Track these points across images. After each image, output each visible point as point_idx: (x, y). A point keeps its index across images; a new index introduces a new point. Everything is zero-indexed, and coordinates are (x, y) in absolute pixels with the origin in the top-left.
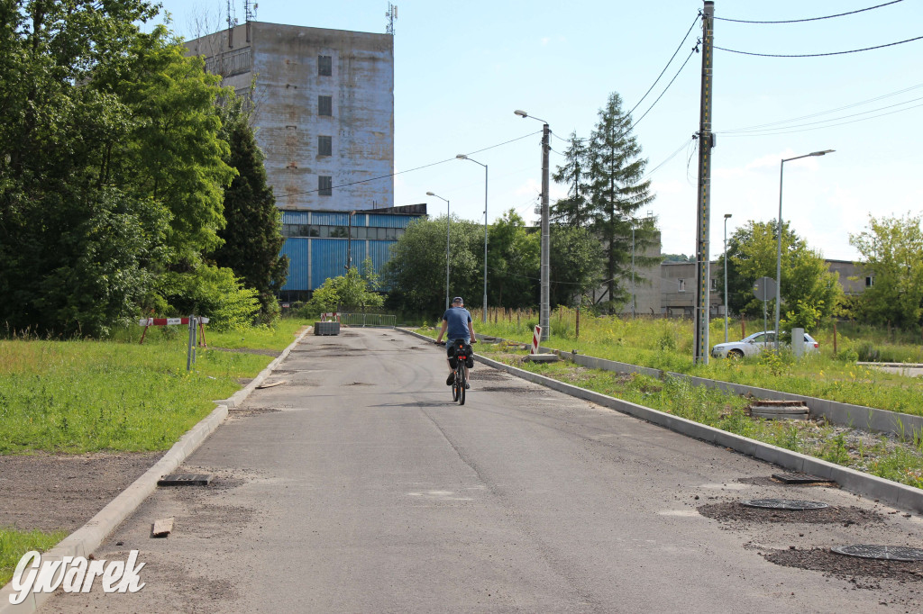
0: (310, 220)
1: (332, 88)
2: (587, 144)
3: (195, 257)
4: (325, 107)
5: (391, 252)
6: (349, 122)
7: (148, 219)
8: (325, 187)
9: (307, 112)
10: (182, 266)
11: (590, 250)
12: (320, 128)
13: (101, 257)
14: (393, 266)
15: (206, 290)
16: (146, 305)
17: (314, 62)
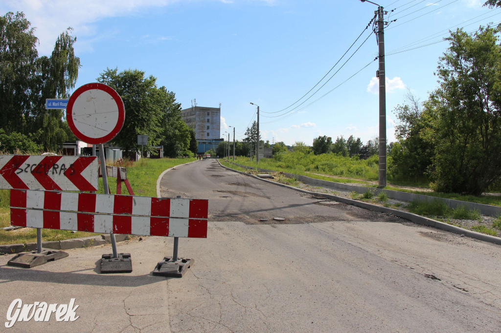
0: (204, 141)
1: (209, 117)
2: (250, 129)
3: (186, 149)
4: (208, 121)
5: (217, 146)
6: (212, 123)
7: (181, 145)
8: (208, 135)
9: (205, 122)
10: (185, 150)
11: (250, 147)
12: (207, 124)
13: (176, 149)
14: (217, 149)
15: (188, 153)
16: (181, 155)
17: (206, 113)
